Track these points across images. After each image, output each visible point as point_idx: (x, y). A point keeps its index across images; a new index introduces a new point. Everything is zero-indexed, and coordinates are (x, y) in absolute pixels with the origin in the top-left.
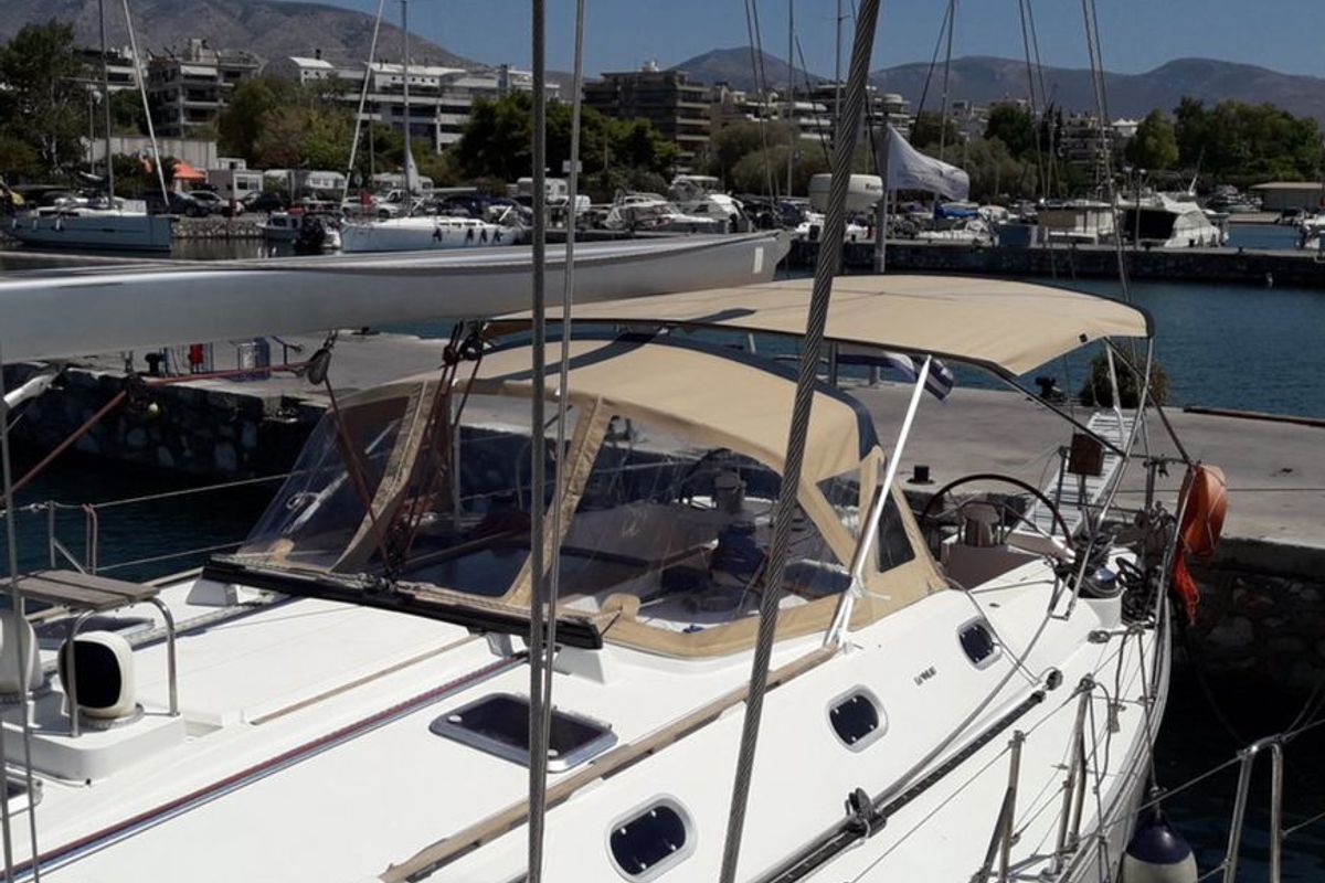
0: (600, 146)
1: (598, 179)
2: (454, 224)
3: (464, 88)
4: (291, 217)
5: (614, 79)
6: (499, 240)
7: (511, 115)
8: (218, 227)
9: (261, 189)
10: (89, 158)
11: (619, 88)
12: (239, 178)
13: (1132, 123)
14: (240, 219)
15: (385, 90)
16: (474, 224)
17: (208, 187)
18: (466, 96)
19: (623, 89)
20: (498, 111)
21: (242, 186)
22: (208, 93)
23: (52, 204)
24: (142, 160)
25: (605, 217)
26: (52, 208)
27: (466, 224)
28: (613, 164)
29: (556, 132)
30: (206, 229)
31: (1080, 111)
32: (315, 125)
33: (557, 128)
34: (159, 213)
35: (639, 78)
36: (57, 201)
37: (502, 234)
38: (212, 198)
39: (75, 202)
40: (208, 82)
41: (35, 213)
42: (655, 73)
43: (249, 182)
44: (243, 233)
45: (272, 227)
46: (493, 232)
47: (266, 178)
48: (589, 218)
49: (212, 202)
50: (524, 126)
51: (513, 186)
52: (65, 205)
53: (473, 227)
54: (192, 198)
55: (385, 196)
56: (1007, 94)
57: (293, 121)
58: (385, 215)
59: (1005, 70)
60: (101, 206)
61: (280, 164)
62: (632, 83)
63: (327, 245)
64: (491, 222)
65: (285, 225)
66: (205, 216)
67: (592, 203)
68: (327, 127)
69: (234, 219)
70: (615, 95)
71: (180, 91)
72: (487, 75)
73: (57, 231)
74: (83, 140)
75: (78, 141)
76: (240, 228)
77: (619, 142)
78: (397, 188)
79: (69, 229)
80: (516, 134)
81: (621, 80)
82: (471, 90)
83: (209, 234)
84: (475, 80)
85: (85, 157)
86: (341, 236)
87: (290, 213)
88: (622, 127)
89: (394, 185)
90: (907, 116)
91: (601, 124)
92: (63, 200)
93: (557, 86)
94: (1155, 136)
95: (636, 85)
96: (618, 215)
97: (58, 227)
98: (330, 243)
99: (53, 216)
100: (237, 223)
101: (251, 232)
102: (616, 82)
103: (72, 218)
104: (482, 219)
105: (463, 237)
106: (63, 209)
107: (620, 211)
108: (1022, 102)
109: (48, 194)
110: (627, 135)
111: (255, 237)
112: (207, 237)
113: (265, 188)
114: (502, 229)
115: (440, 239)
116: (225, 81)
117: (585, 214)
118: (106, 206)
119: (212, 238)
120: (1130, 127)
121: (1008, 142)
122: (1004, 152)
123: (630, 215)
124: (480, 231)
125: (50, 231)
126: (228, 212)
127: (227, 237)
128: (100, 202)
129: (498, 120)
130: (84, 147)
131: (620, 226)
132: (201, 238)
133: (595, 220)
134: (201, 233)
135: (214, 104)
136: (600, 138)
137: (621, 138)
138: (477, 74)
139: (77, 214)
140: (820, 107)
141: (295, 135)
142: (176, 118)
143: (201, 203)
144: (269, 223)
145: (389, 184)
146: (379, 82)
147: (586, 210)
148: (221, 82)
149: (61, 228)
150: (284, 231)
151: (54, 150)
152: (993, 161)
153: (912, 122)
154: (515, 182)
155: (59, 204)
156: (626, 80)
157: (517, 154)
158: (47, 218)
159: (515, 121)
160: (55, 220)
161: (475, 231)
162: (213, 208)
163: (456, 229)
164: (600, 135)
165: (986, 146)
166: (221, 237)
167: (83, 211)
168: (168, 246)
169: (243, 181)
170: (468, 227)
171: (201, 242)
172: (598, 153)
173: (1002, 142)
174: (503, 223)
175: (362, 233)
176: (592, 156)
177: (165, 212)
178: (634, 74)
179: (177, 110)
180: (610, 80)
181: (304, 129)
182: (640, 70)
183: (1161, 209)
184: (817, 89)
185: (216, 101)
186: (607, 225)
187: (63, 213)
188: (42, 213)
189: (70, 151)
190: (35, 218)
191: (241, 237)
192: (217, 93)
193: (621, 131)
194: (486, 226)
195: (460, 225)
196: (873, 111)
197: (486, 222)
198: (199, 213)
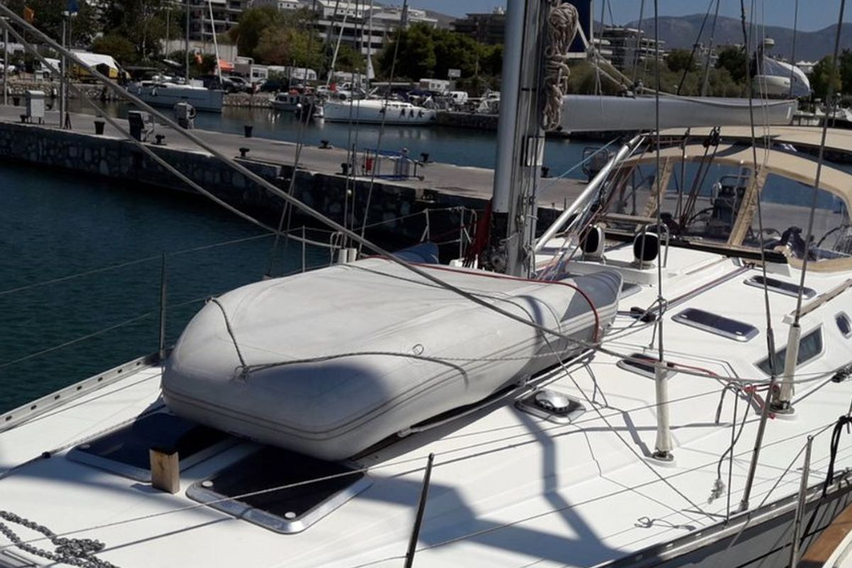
0: (472, 62)
1: (470, 82)
2: (394, 105)
3: (379, 19)
4: (290, 96)
5: (475, 17)
6: (421, 116)
7: (418, 38)
8: (244, 99)
9: (267, 77)
10: (164, 52)
11: (477, 24)
12: (254, 70)
13: (809, 64)
14: (258, 95)
15: (330, 18)
16: (406, 106)
17: (239, 75)
18: (381, 24)
19: (480, 24)
20: (409, 35)
21: (256, 75)
22: (220, 15)
23: (150, 80)
24: (196, 55)
25: (478, 106)
26: (150, 82)
27: (402, 106)
28: (480, 73)
29: (444, 50)
30: (239, 101)
31: (775, 54)
32: (295, 38)
33: (446, 48)
34: (215, 88)
35: (491, 18)
36: (153, 77)
37: (423, 114)
38: (240, 81)
39: (164, 79)
40: (220, 8)
41: (139, 84)
42: (501, 15)
43: (260, 72)
44: (259, 104)
45: (279, 102)
46: (418, 111)
47: (270, 71)
48: (468, 106)
49: (241, 84)
50: (425, 46)
51: (418, 84)
52: (159, 80)
53: (405, 108)
54: (230, 81)
55: (341, 86)
56: (729, 40)
57: (281, 36)
58: (343, 97)
59: (723, 24)
60: (179, 82)
61: (277, 62)
62: (485, 21)
63: (316, 115)
64: (418, 106)
65: (286, 100)
66: (236, 92)
67: (469, 96)
68: (302, 40)
69: (254, 95)
70: (474, 28)
71: (202, 12)
72: (393, 11)
73: (154, 96)
74: (161, 41)
75: (158, 42)
76: (258, 101)
77: (485, 59)
78: (347, 81)
79: (161, 95)
80: (420, 50)
81: (479, 18)
82: (384, 21)
83: (239, 104)
84: (385, 14)
85: (162, 51)
86: (324, 109)
87: (290, 93)
88: (486, 50)
89: (345, 79)
90: (662, 51)
91: (473, 46)
92: (157, 77)
93: (436, 21)
94: (827, 73)
95: (488, 22)
96: (486, 104)
97: (154, 93)
98: (318, 113)
99: (150, 87)
100: (255, 98)
101: (264, 104)
102: (475, 20)
103: (163, 88)
104: (412, 104)
105: (399, 113)
106: (157, 83)
107: (488, 103)
108: (739, 46)
109: (147, 73)
110: (489, 54)
111: (266, 107)
112: (237, 106)
113: (269, 77)
114: (424, 110)
115: (384, 114)
116: (231, 7)
117: (465, 104)
118: (183, 82)
119: (241, 106)
120: (808, 66)
121: (732, 71)
122: (729, 79)
123: (495, 105)
124: (409, 111)
125: (148, 96)
126: (250, 91)
127: (250, 107)
128: (178, 80)
129: (409, 41)
130: (161, 44)
131: (487, 112)
132: (234, 106)
133: (472, 108)
134: (234, 103)
135: (224, 22)
136: (473, 56)
137: (485, 56)
138: (387, 10)
139: (165, 86)
140: (606, 42)
141: (283, 44)
142: (198, 29)
143: (235, 84)
144: (276, 99)
145: (342, 78)
146: (327, 13)
147: (466, 101)
148: (228, 8)
149: (156, 95)
150: (286, 104)
151: (144, 46)
152: (721, 83)
153: (666, 55)
154: (418, 81)
155: (155, 79)
156: (482, 18)
157: (420, 64)
158: (146, 88)
159: (421, 43)
160: (152, 89)
161: (406, 111)
162: (242, 88)
163: (395, 108)
164: (472, 53)
165: (717, 73)
166: (246, 106)
167: (170, 85)
168: (220, 109)
169: (256, 72)
170: (402, 108)
171: (234, 108)
172: (470, 65)
173: (727, 71)
174: (424, 107)
175: (336, 108)
176: (466, 67)
177: (220, 89)
178: (488, 15)
179: (200, 25)
180: (472, 18)
181: (288, 40)
182: (491, 13)
183: (844, 119)
184: (605, 31)
185: (224, 19)
186: (479, 111)
187: (157, 86)
188: (144, 85)
189: (153, 47)
190: (139, 87)
191: (257, 107)
192: (225, 15)
193: (485, 52)
194: (414, 108)
195: (397, 106)
196: (640, 47)
197: (415, 105)
198: (234, 90)
